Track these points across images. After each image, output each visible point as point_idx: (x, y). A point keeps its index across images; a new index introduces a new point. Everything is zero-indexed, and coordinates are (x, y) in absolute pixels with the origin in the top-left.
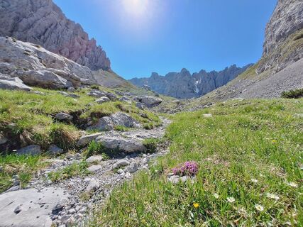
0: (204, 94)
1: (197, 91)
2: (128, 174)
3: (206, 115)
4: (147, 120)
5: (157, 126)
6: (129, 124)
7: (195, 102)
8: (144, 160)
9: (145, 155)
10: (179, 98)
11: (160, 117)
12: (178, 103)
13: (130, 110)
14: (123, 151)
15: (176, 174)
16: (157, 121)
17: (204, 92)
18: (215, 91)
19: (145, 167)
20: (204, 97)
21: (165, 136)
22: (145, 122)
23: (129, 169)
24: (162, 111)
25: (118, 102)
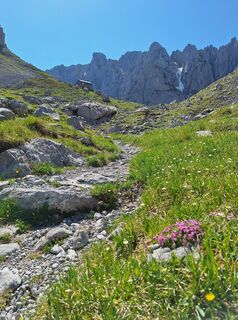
0: (194, 92)
1: (181, 87)
2: (72, 254)
3: (201, 133)
4: (94, 150)
5: (113, 160)
6: (61, 161)
7: (178, 109)
8: (98, 224)
9: (97, 215)
10: (148, 103)
11: (116, 143)
12: (147, 113)
13: (58, 131)
14: (57, 211)
15: (164, 246)
16: (111, 151)
17: (193, 88)
18: (213, 86)
19: (100, 236)
20: (194, 99)
21: (132, 178)
22: (90, 153)
23: (72, 243)
24: (118, 129)
25: (32, 119)
